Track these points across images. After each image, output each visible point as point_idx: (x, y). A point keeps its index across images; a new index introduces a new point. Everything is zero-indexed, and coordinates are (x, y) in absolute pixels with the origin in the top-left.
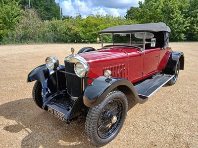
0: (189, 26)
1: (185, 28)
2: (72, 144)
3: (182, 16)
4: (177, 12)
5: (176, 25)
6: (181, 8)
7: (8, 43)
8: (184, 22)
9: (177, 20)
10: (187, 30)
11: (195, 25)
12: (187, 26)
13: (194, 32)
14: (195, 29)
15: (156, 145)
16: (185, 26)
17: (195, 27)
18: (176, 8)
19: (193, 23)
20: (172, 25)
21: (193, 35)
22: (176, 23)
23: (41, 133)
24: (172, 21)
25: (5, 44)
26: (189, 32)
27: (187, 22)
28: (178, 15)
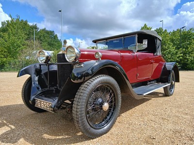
0: (182, 56)
1: (178, 58)
2: (58, 137)
3: (174, 47)
4: (169, 44)
5: (170, 55)
6: (172, 41)
7: (10, 71)
8: (177, 52)
9: (170, 51)
10: (180, 60)
11: (187, 55)
12: (180, 57)
13: (187, 61)
14: (188, 59)
15: (154, 139)
16: (178, 56)
17: (188, 57)
18: (167, 40)
19: (185, 53)
20: (165, 55)
21: (187, 64)
22: (169, 53)
23: (24, 129)
24: (165, 52)
25: (6, 71)
26: (182, 62)
27: (179, 52)
28: (171, 47)
